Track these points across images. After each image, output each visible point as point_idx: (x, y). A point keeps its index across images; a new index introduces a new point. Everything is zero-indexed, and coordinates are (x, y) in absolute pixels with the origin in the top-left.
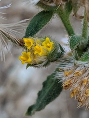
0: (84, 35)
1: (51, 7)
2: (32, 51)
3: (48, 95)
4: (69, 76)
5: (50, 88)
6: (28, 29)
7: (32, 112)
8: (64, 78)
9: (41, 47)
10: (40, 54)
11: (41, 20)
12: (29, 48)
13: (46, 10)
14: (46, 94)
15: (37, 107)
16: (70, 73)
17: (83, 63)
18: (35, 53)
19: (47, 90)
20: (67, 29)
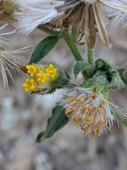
0: (90, 61)
1: (57, 32)
2: (35, 78)
3: (57, 122)
4: (72, 103)
5: (58, 115)
6: (33, 55)
7: (42, 139)
8: (67, 105)
9: (44, 74)
10: (43, 81)
11: (46, 46)
12: (32, 75)
13: (51, 35)
14: (55, 121)
15: (46, 134)
16: (73, 100)
17: (86, 89)
18: (38, 80)
19: (56, 117)
20: (74, 55)
